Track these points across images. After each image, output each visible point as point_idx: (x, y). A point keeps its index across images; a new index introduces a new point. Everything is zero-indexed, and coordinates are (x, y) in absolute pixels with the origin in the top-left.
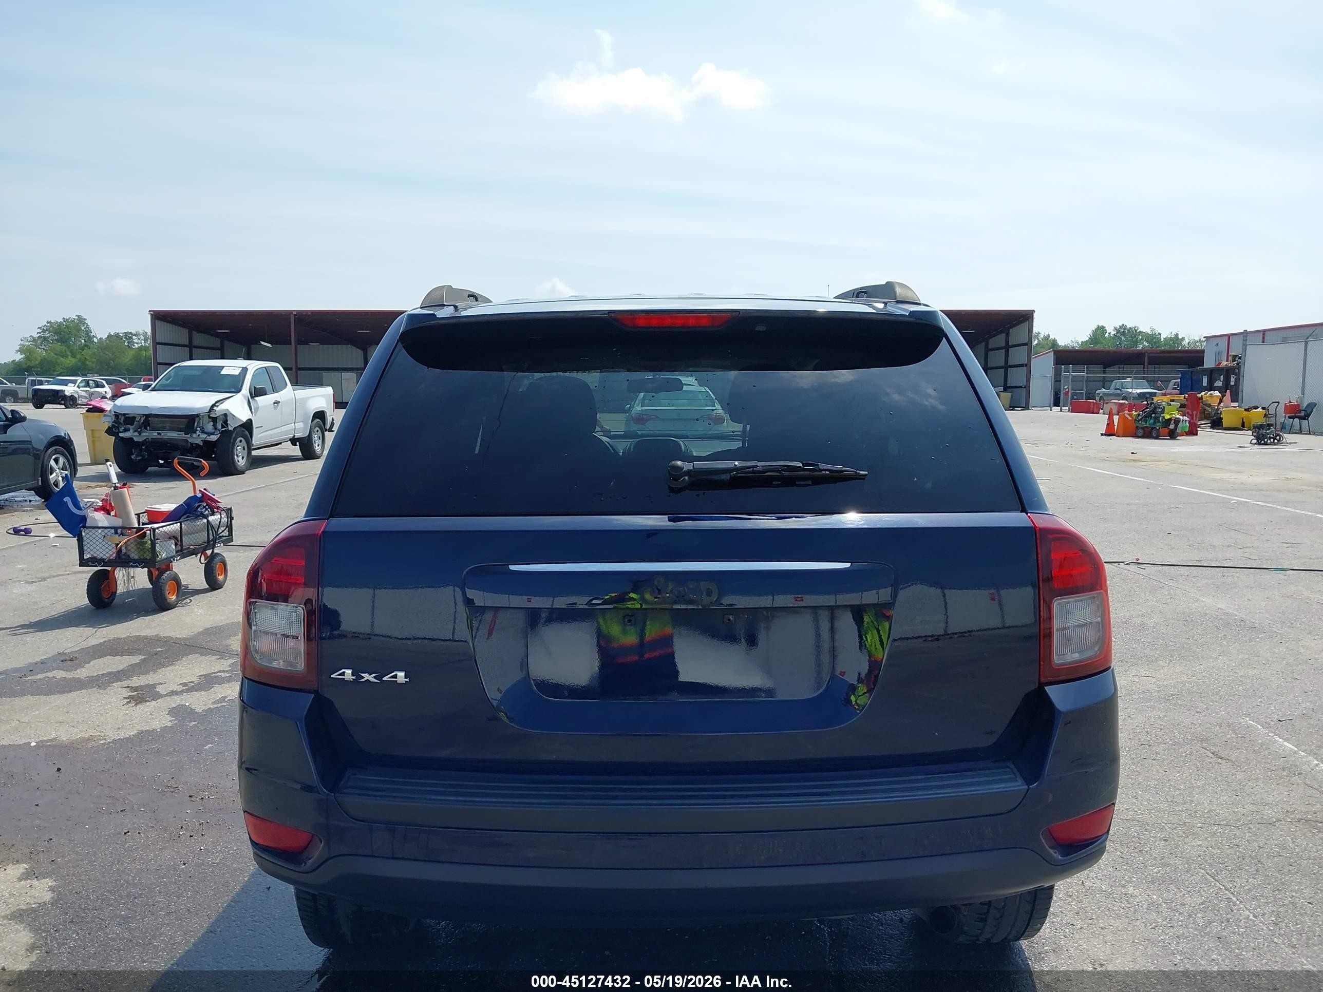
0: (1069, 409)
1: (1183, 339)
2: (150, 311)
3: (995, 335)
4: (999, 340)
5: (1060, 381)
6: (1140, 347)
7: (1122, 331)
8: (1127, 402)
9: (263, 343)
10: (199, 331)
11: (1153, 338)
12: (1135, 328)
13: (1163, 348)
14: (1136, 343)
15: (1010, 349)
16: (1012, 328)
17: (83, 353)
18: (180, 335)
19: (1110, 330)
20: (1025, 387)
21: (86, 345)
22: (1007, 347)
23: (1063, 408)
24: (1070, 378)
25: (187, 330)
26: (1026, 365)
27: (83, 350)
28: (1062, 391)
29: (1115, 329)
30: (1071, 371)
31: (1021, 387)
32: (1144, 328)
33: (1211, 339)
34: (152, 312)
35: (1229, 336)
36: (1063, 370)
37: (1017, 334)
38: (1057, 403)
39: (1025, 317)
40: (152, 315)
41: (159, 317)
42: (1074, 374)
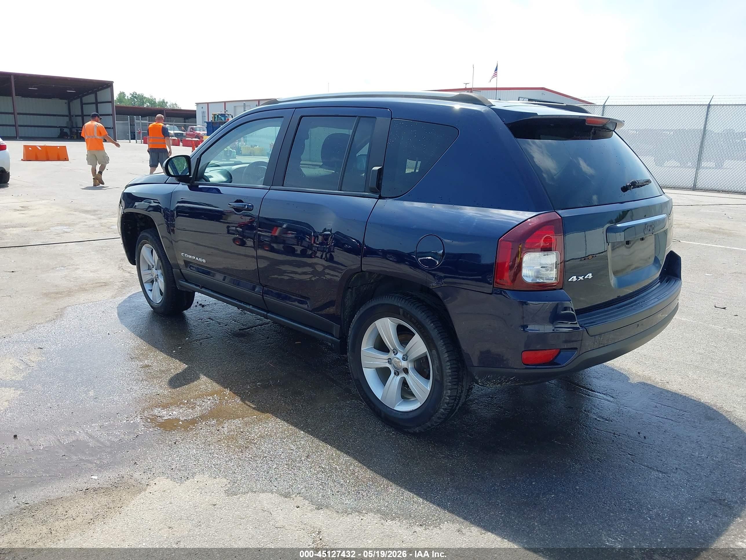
0: (142, 142)
1: (167, 103)
3: (86, 95)
4: (90, 98)
5: (134, 125)
6: (145, 106)
7: (134, 96)
8: (176, 139)
11: (152, 101)
12: (142, 94)
13: (157, 107)
14: (143, 103)
15: (98, 104)
16: (99, 91)
19: (128, 95)
20: (113, 128)
22: (97, 103)
23: (138, 141)
24: (141, 124)
26: (112, 115)
28: (136, 131)
29: (131, 94)
30: (140, 120)
31: (110, 128)
32: (147, 95)
33: (199, 104)
35: (208, 103)
36: (135, 119)
37: (102, 95)
38: (133, 138)
39: (108, 85)
42: (143, 121)
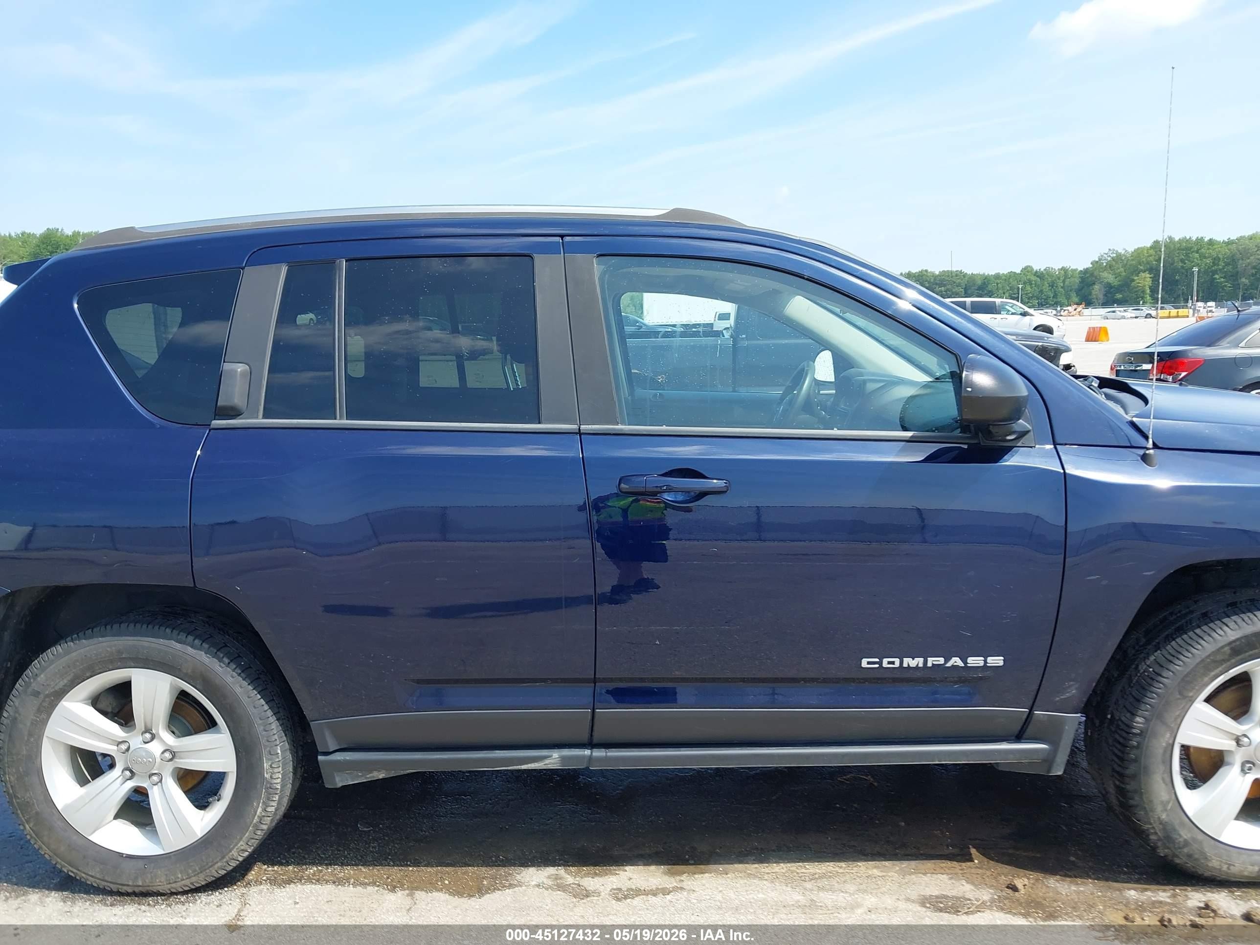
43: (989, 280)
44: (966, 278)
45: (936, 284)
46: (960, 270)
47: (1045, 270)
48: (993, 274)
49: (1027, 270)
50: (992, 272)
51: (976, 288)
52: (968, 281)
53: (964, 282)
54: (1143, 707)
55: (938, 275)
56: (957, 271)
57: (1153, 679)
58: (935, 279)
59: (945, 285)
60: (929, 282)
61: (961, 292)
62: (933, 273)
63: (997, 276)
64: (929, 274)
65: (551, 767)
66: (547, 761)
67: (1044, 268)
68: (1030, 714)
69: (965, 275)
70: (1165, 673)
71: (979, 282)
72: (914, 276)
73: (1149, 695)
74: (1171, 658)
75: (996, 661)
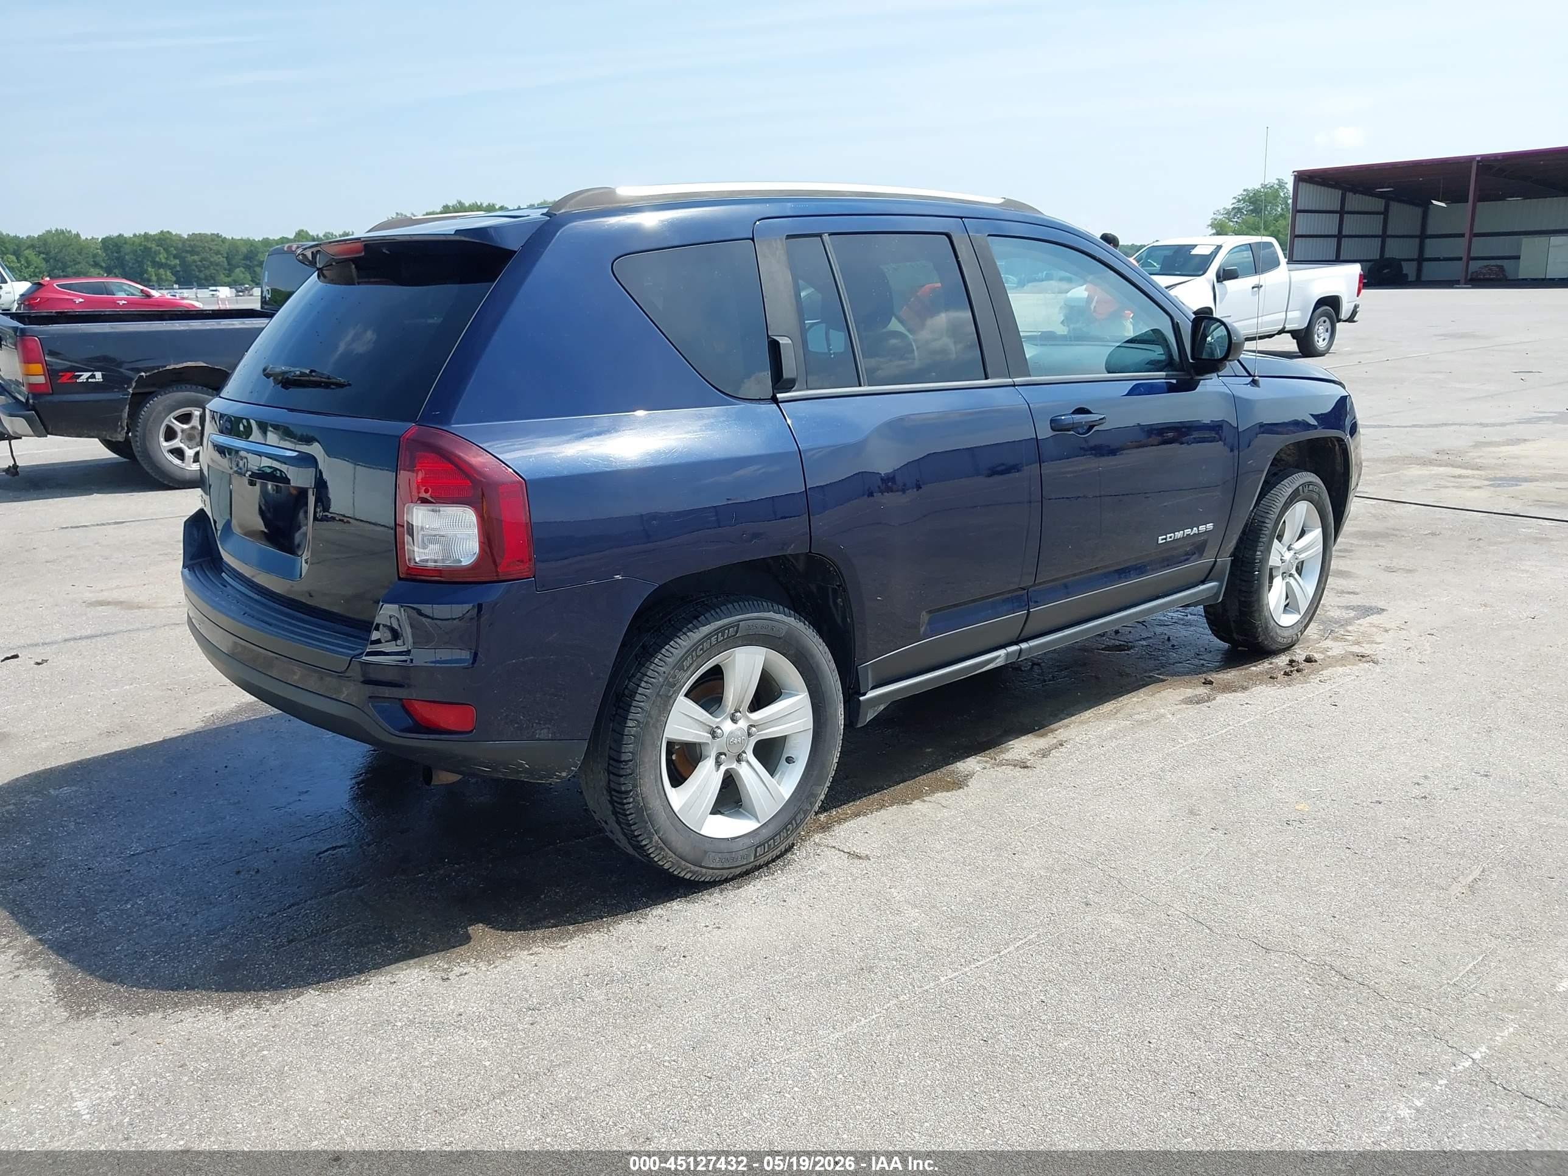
2: (1294, 172)
9: (1435, 202)
10: (1355, 191)
17: (1277, 224)
18: (1330, 198)
21: (1282, 215)
25: (1340, 192)
27: (1277, 221)
34: (1295, 173)
40: (1295, 176)
41: (1304, 178)
43: (256, 248)
44: (227, 244)
45: (187, 252)
46: (216, 233)
47: (324, 236)
48: (261, 239)
49: (301, 235)
50: (258, 238)
51: (241, 257)
52: (229, 249)
53: (224, 249)
54: (1260, 544)
55: (187, 239)
56: (212, 234)
57: (1261, 526)
58: (184, 245)
59: (198, 254)
60: (176, 248)
61: (223, 262)
62: (179, 236)
63: (266, 242)
64: (174, 238)
65: (998, 665)
66: (998, 660)
67: (323, 233)
68: (1216, 561)
69: (224, 240)
70: (1267, 521)
71: (244, 250)
72: (154, 240)
73: (1261, 536)
74: (1266, 511)
75: (1210, 526)
